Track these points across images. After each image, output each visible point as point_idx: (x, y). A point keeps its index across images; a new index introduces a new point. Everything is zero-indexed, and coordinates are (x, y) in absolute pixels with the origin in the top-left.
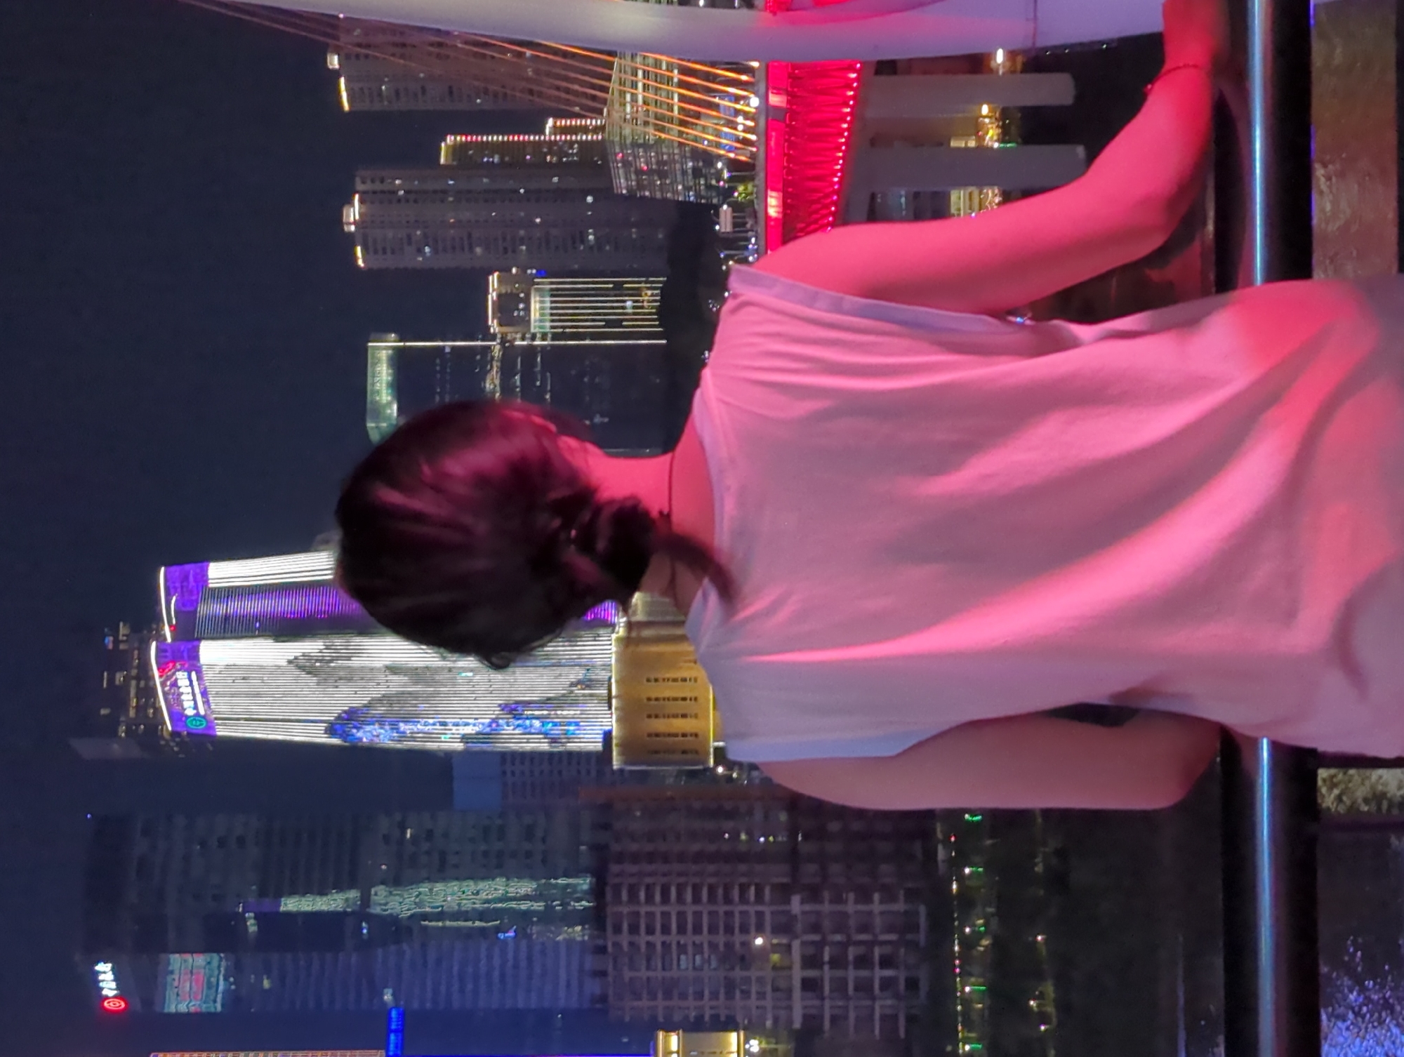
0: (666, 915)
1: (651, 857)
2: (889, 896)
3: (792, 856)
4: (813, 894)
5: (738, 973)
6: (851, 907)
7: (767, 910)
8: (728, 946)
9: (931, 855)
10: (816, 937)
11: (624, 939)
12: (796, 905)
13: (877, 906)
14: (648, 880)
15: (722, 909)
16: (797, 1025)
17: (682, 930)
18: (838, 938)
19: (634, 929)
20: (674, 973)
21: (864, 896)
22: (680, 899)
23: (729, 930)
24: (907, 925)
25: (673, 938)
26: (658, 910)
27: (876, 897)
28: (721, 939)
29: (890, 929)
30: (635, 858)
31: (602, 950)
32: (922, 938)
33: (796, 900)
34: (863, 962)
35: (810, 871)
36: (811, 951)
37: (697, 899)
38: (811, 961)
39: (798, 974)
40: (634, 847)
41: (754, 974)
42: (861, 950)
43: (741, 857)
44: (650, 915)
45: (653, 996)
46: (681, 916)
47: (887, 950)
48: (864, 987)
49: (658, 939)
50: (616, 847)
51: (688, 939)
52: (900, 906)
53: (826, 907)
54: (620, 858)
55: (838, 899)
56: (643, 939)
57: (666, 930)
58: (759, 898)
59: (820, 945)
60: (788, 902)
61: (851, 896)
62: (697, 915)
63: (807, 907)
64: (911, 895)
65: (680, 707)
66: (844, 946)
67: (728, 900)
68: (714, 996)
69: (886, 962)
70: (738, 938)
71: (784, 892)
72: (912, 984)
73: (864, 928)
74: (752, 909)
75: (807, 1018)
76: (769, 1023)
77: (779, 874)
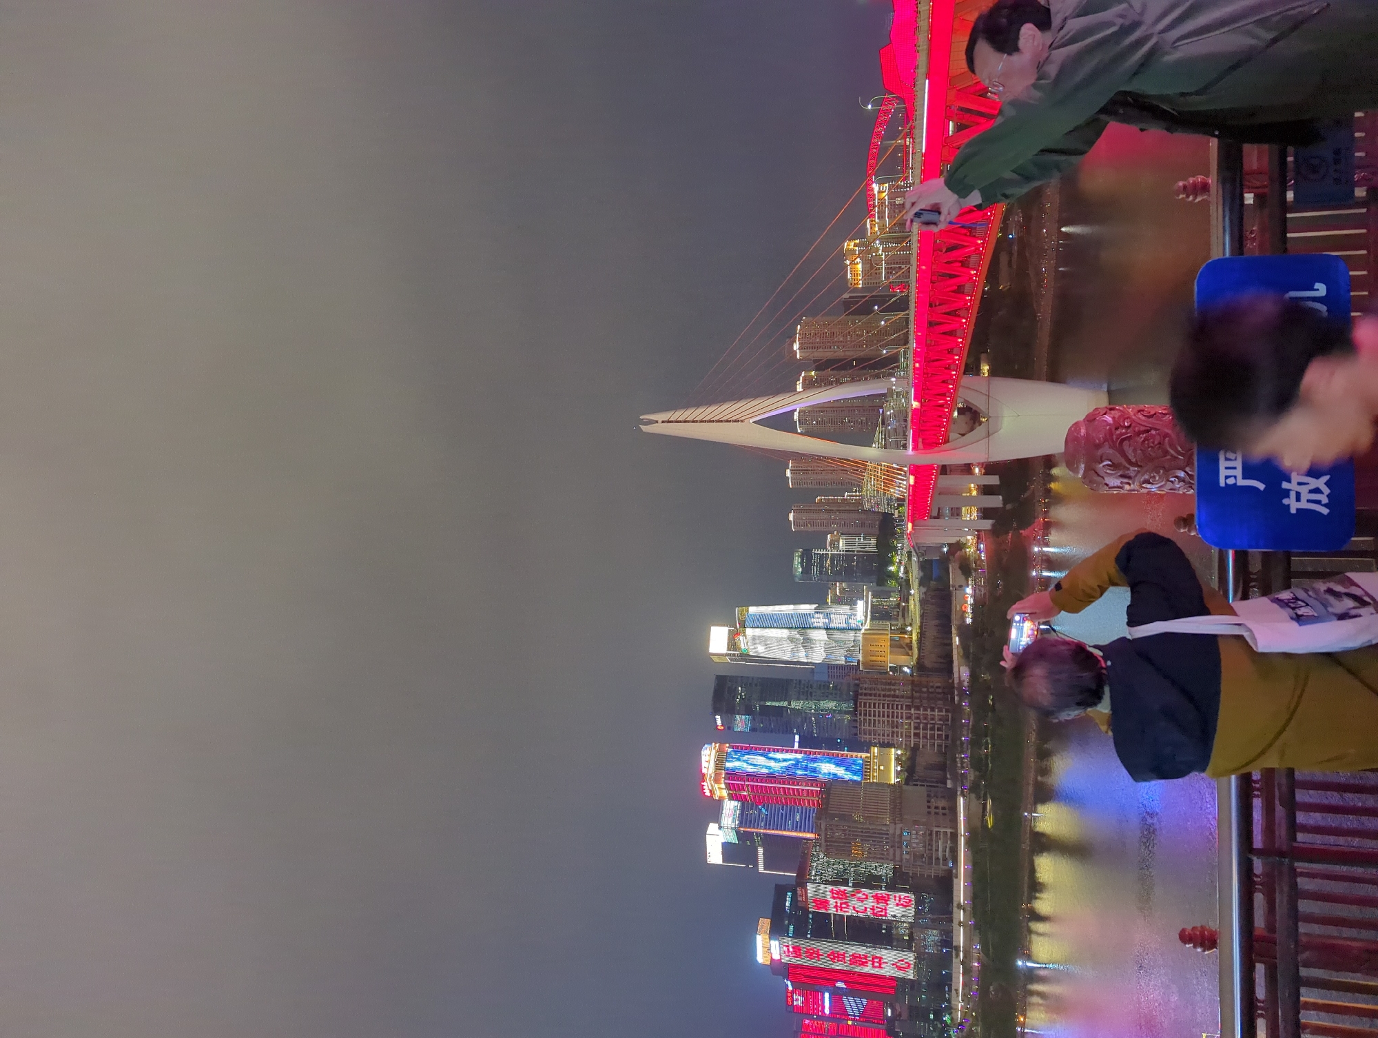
0: (875, 711)
1: (870, 695)
2: (940, 710)
3: (912, 697)
4: (917, 708)
5: (895, 730)
6: (929, 712)
7: (904, 712)
8: (893, 722)
9: (953, 699)
10: (918, 721)
12: (912, 711)
13: (936, 713)
14: (870, 701)
16: (912, 746)
17: (879, 716)
18: (925, 721)
19: (865, 715)
20: (877, 728)
21: (933, 710)
22: (879, 707)
23: (893, 717)
24: (945, 719)
25: (877, 718)
26: (872, 710)
27: (936, 710)
28: (890, 719)
29: (940, 720)
30: (866, 695)
31: (856, 721)
32: (950, 723)
33: (913, 710)
34: (933, 729)
35: (917, 702)
36: (916, 725)
37: (883, 708)
38: (916, 728)
39: (912, 731)
40: (866, 692)
41: (900, 730)
42: (932, 725)
43: (897, 697)
44: (870, 711)
45: (870, 734)
46: (879, 712)
47: (939, 726)
48: (932, 737)
49: (872, 718)
50: (860, 691)
51: (881, 719)
52: (944, 714)
55: (925, 710)
56: (868, 718)
57: (874, 716)
58: (902, 708)
59: (919, 723)
61: (929, 710)
62: (884, 712)
63: (916, 712)
64: (947, 711)
65: (880, 654)
66: (926, 724)
67: (892, 708)
68: (888, 735)
69: (939, 729)
70: (895, 719)
71: (909, 707)
72: (947, 737)
73: (933, 719)
74: (900, 711)
75: (914, 744)
76: (904, 746)
77: (908, 702)
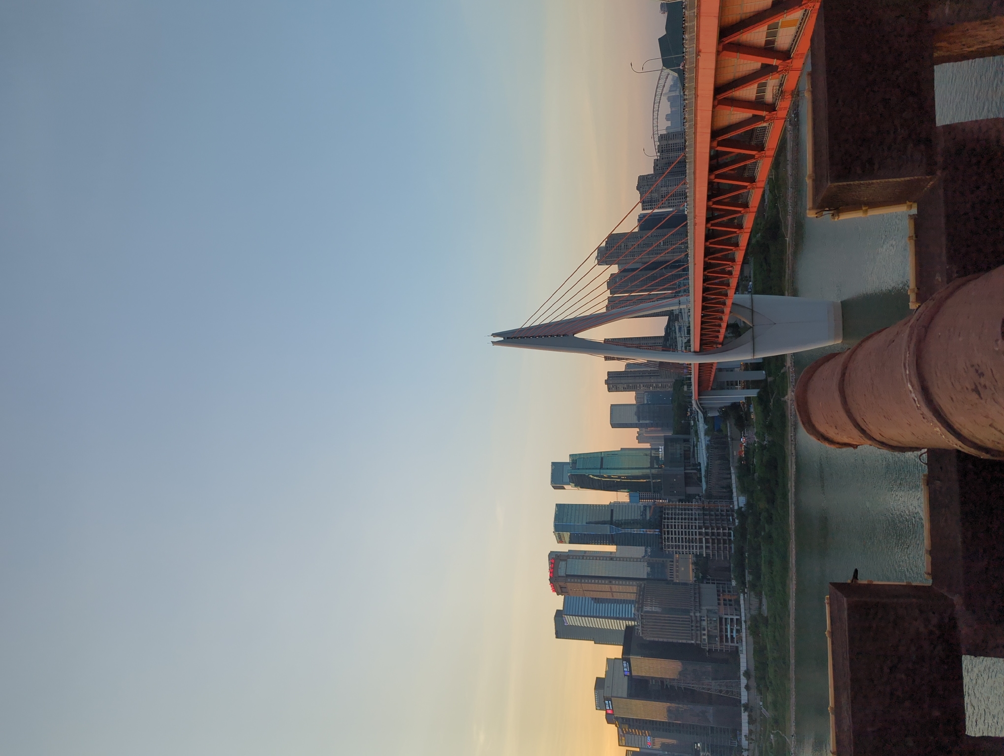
0: (675, 531)
1: (671, 519)
3: (703, 519)
4: (707, 528)
5: (691, 544)
7: (697, 531)
8: (689, 538)
10: (708, 537)
11: (666, 536)
13: (722, 531)
15: (687, 530)
16: (704, 555)
17: (679, 535)
18: (713, 537)
19: (668, 534)
20: (678, 544)
21: (719, 529)
22: (678, 528)
23: (689, 535)
24: (729, 535)
25: (677, 536)
26: (673, 530)
27: (721, 529)
28: (687, 536)
29: (725, 536)
32: (732, 538)
34: (719, 543)
35: (707, 523)
36: (707, 540)
37: (682, 528)
38: (707, 542)
39: (704, 545)
40: (668, 516)
41: (695, 544)
42: (718, 540)
43: (692, 519)
44: (672, 531)
45: (673, 548)
46: (679, 531)
47: (724, 540)
48: (719, 549)
49: (674, 536)
50: (664, 516)
51: (680, 537)
52: (727, 531)
53: (710, 531)
54: (665, 519)
55: (713, 528)
56: (670, 536)
57: (675, 534)
58: (696, 528)
59: (709, 539)
60: (702, 529)
61: (716, 529)
62: (682, 531)
63: (706, 530)
64: (729, 529)
66: (715, 539)
68: (686, 548)
70: (691, 537)
71: (700, 528)
72: (730, 548)
73: (719, 535)
74: (694, 531)
75: (706, 554)
77: (700, 523)
